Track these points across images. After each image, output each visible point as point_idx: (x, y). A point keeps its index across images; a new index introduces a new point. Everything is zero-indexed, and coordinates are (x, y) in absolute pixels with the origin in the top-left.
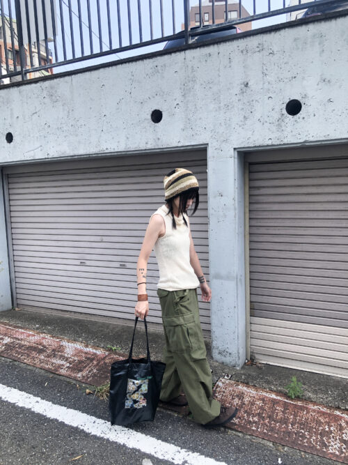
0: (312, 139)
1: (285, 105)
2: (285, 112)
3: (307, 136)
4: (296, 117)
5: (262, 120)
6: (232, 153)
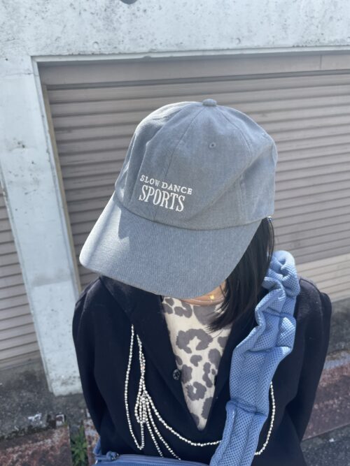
0: (160, 48)
3: (152, 41)
4: (134, 7)
5: (76, 5)
6: (29, 65)
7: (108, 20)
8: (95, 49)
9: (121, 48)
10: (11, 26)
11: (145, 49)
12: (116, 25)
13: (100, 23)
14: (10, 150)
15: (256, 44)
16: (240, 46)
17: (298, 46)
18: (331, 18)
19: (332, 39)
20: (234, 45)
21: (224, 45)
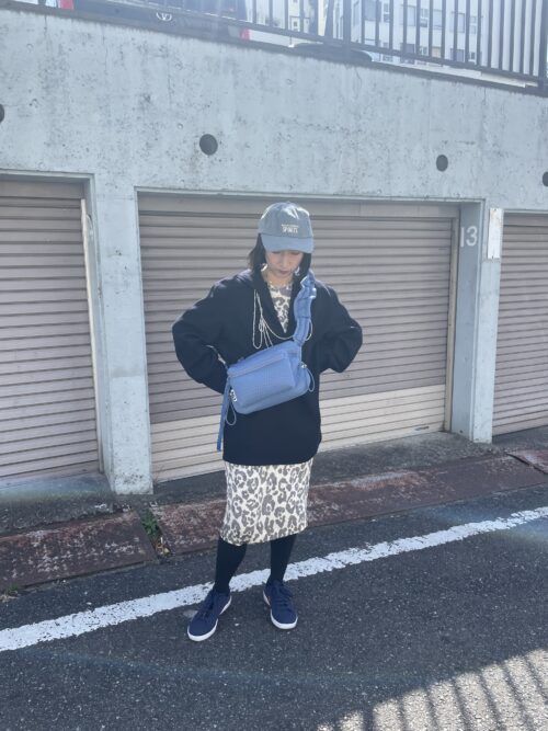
0: (230, 188)
1: (198, 139)
2: (198, 148)
3: (225, 183)
4: (212, 157)
5: (170, 152)
6: (132, 193)
7: (193, 165)
8: (182, 185)
9: (201, 186)
10: (122, 164)
11: (219, 188)
12: (198, 169)
13: (187, 167)
14: (109, 256)
15: (304, 191)
16: (292, 191)
17: (337, 195)
18: (363, 174)
19: (365, 190)
20: (287, 190)
21: (279, 190)
